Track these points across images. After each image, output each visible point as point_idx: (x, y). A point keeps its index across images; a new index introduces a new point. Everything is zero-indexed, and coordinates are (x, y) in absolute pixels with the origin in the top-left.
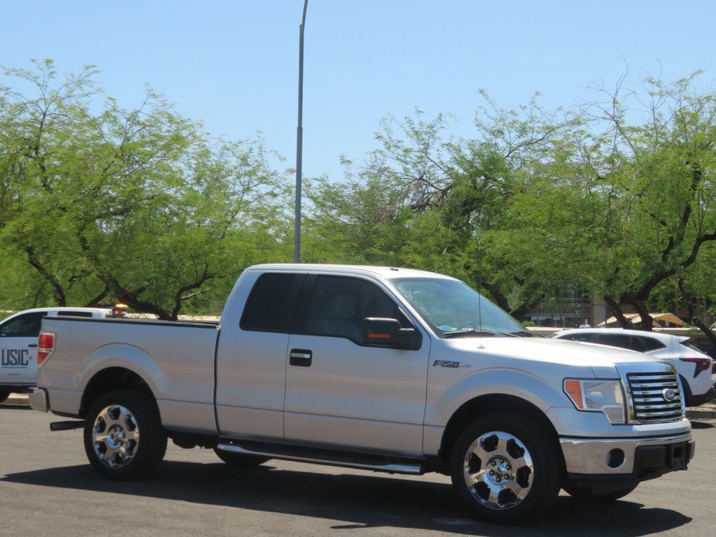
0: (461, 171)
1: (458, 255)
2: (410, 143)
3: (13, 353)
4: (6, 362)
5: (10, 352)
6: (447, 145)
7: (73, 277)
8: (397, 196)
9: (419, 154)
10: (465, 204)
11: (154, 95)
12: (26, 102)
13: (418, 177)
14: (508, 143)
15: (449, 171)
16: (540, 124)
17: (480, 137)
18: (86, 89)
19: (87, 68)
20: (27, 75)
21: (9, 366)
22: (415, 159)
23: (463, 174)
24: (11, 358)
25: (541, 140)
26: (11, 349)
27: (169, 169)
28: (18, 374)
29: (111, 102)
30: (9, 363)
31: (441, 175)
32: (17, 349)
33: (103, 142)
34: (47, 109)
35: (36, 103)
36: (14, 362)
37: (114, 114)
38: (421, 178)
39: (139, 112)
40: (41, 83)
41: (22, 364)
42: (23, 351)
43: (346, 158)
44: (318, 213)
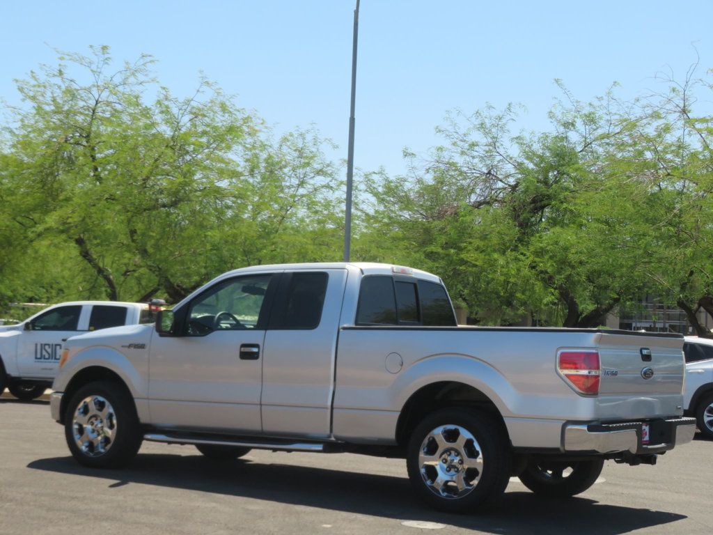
0: (531, 166)
1: (522, 254)
2: (477, 136)
3: (47, 347)
4: (39, 356)
5: (43, 346)
6: (517, 138)
7: (127, 271)
8: (464, 192)
9: (487, 148)
10: (534, 201)
11: (208, 83)
12: (78, 88)
13: (486, 172)
14: (583, 137)
15: (519, 166)
16: (617, 117)
17: (553, 129)
18: (141, 77)
19: (143, 56)
20: (80, 60)
21: (42, 360)
22: (482, 153)
23: (533, 169)
24: (44, 353)
25: (618, 133)
26: (44, 342)
27: (222, 160)
28: (51, 369)
29: (164, 92)
30: (42, 357)
31: (509, 168)
32: (51, 343)
33: (154, 131)
34: (100, 95)
35: (89, 90)
36: (47, 356)
37: (166, 103)
38: (489, 173)
39: (192, 100)
40: (95, 70)
41: (55, 359)
42: (56, 345)
43: (409, 151)
44: (382, 208)
